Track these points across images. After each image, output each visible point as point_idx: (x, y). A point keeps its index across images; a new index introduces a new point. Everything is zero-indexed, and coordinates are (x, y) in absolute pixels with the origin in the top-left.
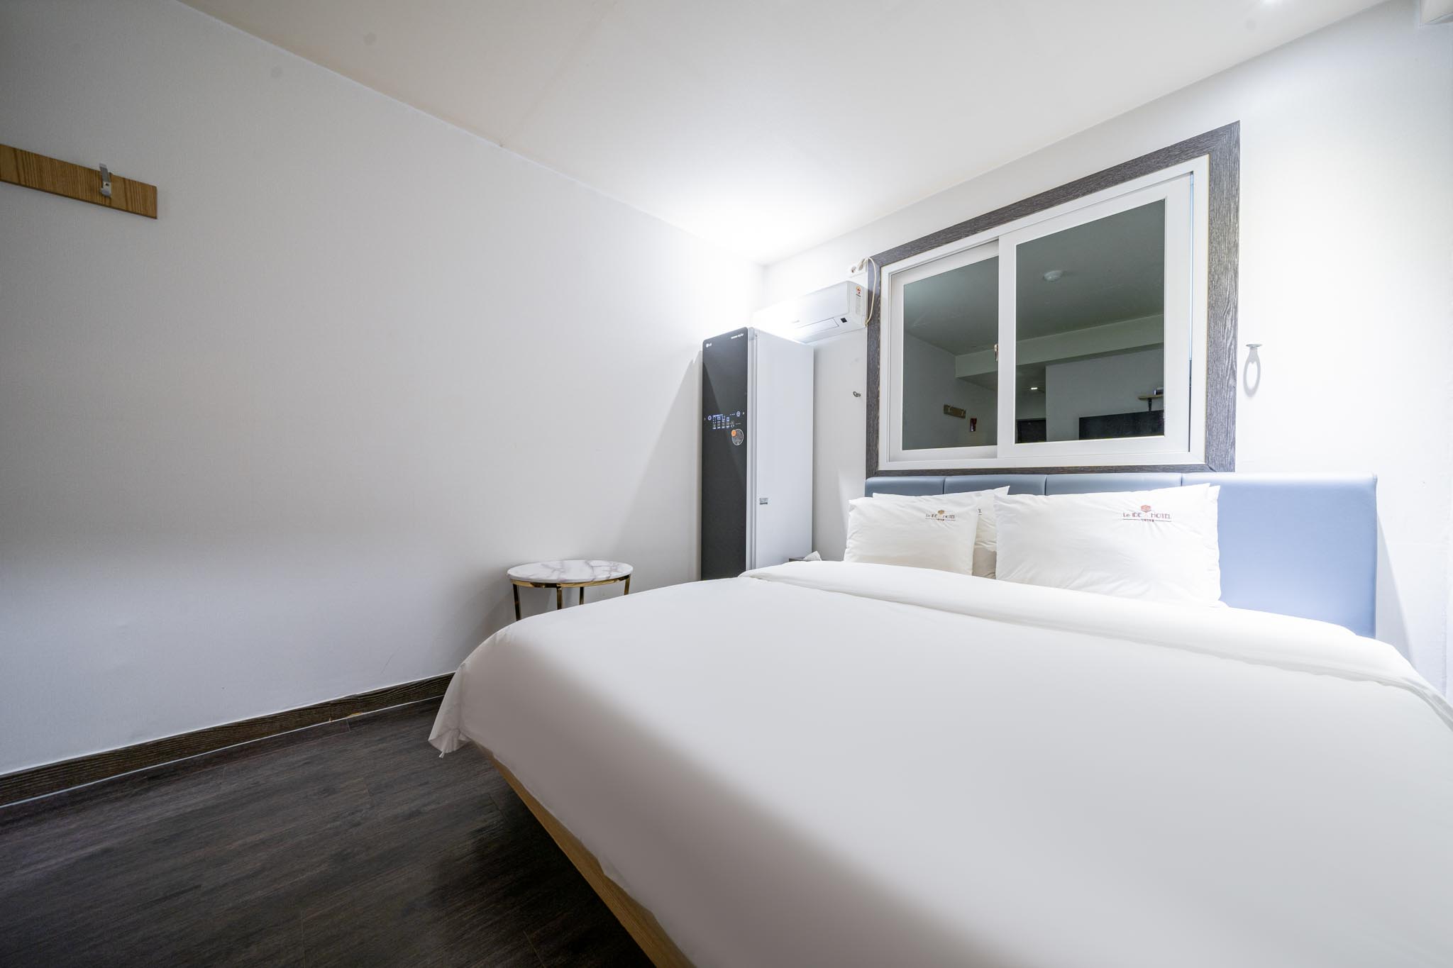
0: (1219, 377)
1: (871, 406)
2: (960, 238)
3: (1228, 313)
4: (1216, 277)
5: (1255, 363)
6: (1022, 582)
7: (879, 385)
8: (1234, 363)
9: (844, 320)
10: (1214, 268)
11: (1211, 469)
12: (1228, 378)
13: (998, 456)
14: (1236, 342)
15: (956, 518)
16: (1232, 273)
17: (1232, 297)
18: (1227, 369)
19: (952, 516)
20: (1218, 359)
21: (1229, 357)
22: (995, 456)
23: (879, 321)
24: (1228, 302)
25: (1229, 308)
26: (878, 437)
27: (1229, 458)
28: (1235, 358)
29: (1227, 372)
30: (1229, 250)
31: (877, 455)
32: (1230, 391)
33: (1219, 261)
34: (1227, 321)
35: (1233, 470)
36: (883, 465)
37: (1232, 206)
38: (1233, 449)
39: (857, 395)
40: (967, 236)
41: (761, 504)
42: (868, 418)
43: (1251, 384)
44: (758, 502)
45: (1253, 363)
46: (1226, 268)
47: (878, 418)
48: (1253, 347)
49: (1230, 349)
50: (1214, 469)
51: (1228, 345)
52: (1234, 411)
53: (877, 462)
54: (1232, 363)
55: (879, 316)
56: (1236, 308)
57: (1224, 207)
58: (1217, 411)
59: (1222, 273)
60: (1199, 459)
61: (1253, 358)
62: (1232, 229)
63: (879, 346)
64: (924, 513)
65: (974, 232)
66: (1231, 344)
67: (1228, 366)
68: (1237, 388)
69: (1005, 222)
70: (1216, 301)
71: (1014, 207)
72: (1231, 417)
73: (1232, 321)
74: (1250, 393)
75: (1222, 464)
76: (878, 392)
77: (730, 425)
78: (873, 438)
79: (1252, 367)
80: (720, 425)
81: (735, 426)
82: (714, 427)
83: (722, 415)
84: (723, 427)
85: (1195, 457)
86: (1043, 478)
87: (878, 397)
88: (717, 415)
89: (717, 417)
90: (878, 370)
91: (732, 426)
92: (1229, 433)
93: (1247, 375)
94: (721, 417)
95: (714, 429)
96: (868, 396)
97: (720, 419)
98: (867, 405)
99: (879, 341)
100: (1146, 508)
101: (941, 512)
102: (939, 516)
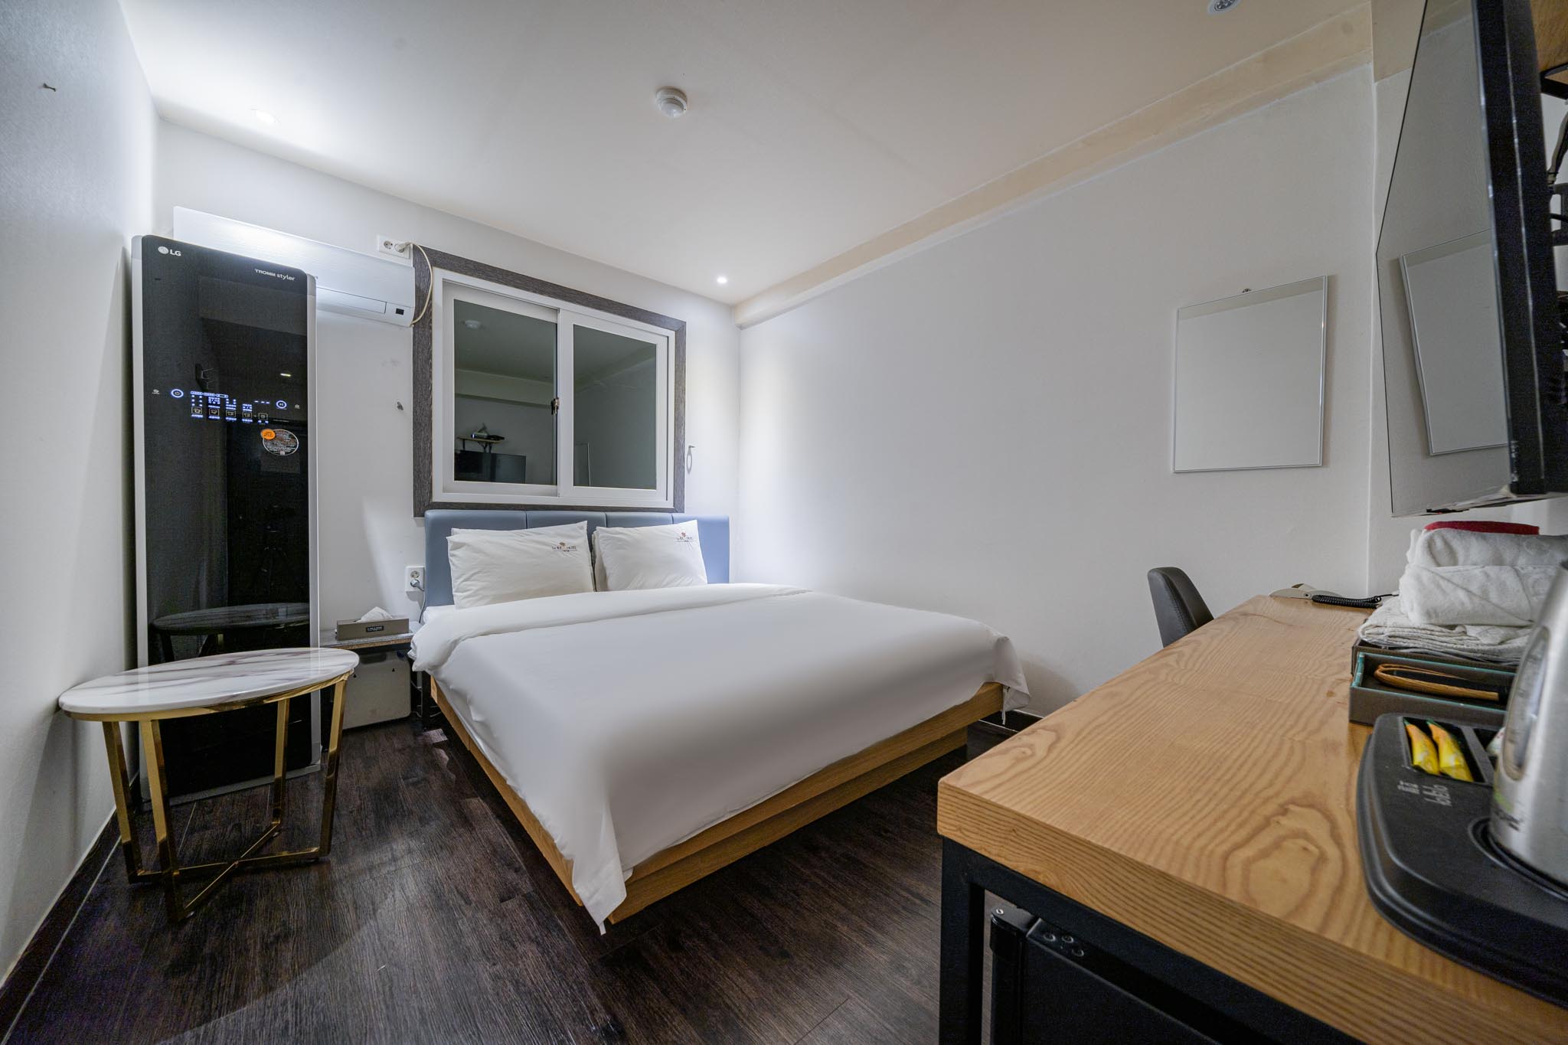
0: (678, 460)
1: (420, 424)
2: (528, 290)
3: (682, 425)
4: (678, 403)
6: (636, 589)
7: (432, 402)
8: (684, 453)
9: (399, 312)
10: (678, 399)
11: (678, 511)
12: (682, 461)
13: (564, 495)
14: (685, 442)
16: (683, 404)
17: (683, 417)
18: (682, 457)
19: (573, 547)
20: (679, 450)
21: (682, 450)
22: (556, 494)
23: (430, 328)
24: (682, 420)
25: (682, 422)
26: (431, 463)
27: (683, 505)
28: (684, 451)
30: (683, 390)
31: (431, 484)
32: (683, 468)
33: (679, 395)
35: (683, 512)
36: (438, 496)
37: (684, 367)
38: (684, 500)
39: (400, 407)
40: (535, 292)
42: (416, 439)
43: (689, 466)
46: (682, 400)
47: (431, 441)
48: (690, 447)
52: (684, 480)
53: (431, 492)
55: (431, 321)
56: (685, 423)
57: (681, 366)
58: (678, 479)
59: (680, 402)
60: (671, 506)
61: (690, 453)
62: (683, 380)
63: (430, 357)
64: (548, 545)
65: (542, 293)
66: (683, 442)
67: (682, 455)
68: (685, 467)
69: (566, 300)
70: (678, 417)
71: (573, 292)
72: (683, 483)
73: (683, 430)
74: (689, 471)
75: (681, 509)
76: (431, 412)
77: (255, 420)
78: (424, 464)
79: (689, 457)
80: (217, 414)
81: (267, 422)
82: (194, 411)
83: (226, 396)
84: (230, 419)
85: (670, 505)
86: (602, 514)
87: (430, 416)
88: (206, 394)
89: (206, 399)
90: (431, 385)
91: (260, 421)
92: (683, 491)
93: (688, 460)
94: (223, 400)
95: (193, 416)
96: (415, 412)
97: (219, 403)
98: (414, 423)
99: (431, 351)
100: (684, 534)
101: (563, 544)
102: (562, 547)
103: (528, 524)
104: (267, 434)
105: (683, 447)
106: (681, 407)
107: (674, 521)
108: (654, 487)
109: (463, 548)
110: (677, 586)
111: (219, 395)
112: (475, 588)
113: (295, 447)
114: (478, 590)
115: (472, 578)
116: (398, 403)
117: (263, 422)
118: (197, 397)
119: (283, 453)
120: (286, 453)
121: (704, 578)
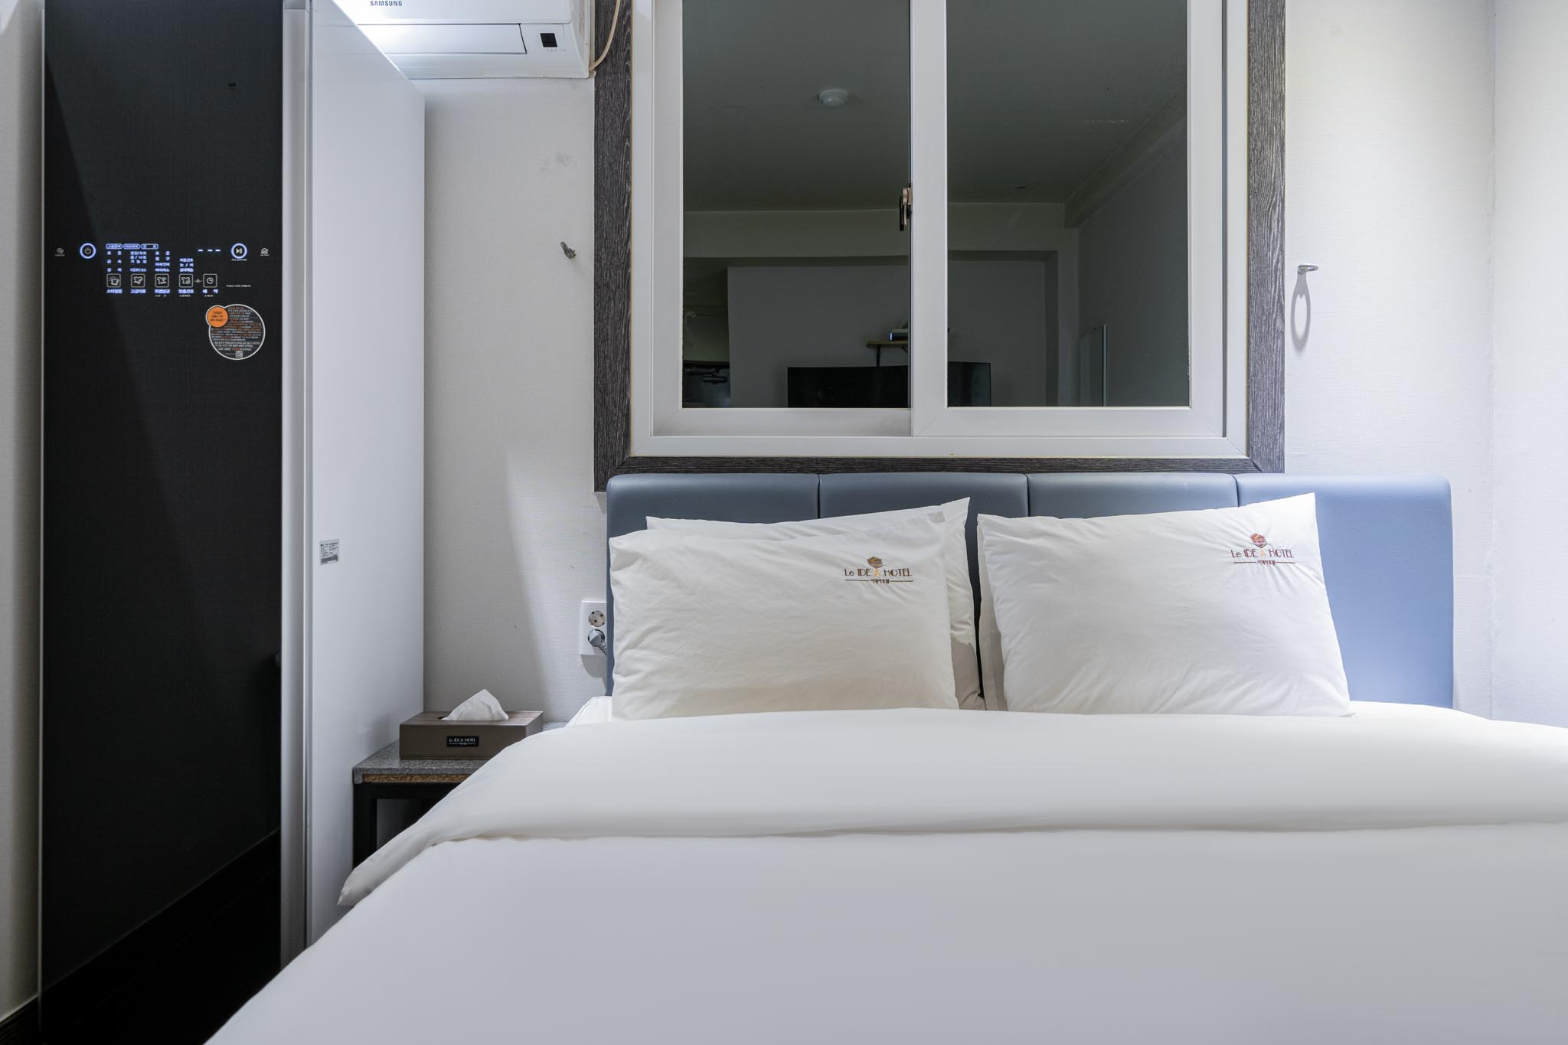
0: (1263, 313)
1: (607, 285)
3: (1274, 208)
4: (1259, 144)
5: (1304, 296)
7: (629, 236)
8: (1281, 293)
9: (549, 40)
10: (1257, 129)
11: (1256, 467)
12: (1274, 316)
13: (915, 432)
14: (1283, 258)
15: (914, 576)
16: (1277, 143)
17: (1277, 183)
18: (1274, 302)
19: (904, 572)
20: (1262, 283)
21: (1276, 282)
22: (908, 432)
23: (628, 70)
24: (1274, 191)
25: (1274, 199)
26: (627, 370)
27: (1278, 450)
28: (1283, 285)
29: (1273, 306)
30: (1275, 103)
31: (628, 417)
32: (1278, 338)
33: (1262, 118)
34: (1273, 221)
35: (1281, 471)
36: (644, 443)
37: (1278, 33)
38: (1282, 434)
39: (569, 253)
41: (324, 561)
42: (598, 320)
43: (1300, 330)
44: (317, 556)
45: (1301, 297)
46: (1271, 133)
47: (629, 321)
48: (1301, 270)
49: (1276, 269)
50: (1260, 466)
51: (1275, 261)
52: (1283, 372)
53: (627, 435)
54: (1279, 292)
56: (1283, 201)
57: (1268, 31)
58: (1262, 370)
59: (1266, 139)
60: (1240, 451)
61: (1302, 289)
62: (1277, 70)
63: (627, 135)
64: (838, 566)
66: (1278, 259)
67: (1274, 297)
68: (1286, 333)
70: (1260, 184)
72: (1279, 381)
73: (1278, 223)
74: (1300, 344)
75: (1269, 460)
76: (628, 255)
77: (198, 288)
78: (615, 373)
79: (1301, 302)
80: (142, 284)
81: (216, 291)
82: (110, 285)
83: (155, 246)
84: (161, 291)
85: (1234, 448)
86: (1019, 480)
87: (627, 265)
88: (128, 246)
89: (126, 253)
90: (628, 196)
91: (205, 291)
92: (1277, 408)
93: (1295, 314)
94: (151, 255)
95: (109, 291)
96: (598, 259)
97: (145, 262)
98: (596, 283)
99: (630, 122)
100: (1259, 540)
101: (875, 562)
102: (873, 570)
103: (818, 508)
104: (216, 316)
105: (1279, 272)
106: (1271, 155)
107: (1240, 497)
108: (1183, 398)
109: (634, 567)
110: (1223, 711)
111: (145, 246)
112: (646, 668)
113: (260, 339)
114: (652, 674)
115: (646, 642)
116: (563, 243)
117: (210, 291)
118: (114, 252)
119: (240, 356)
120: (246, 353)
121: (1335, 684)
